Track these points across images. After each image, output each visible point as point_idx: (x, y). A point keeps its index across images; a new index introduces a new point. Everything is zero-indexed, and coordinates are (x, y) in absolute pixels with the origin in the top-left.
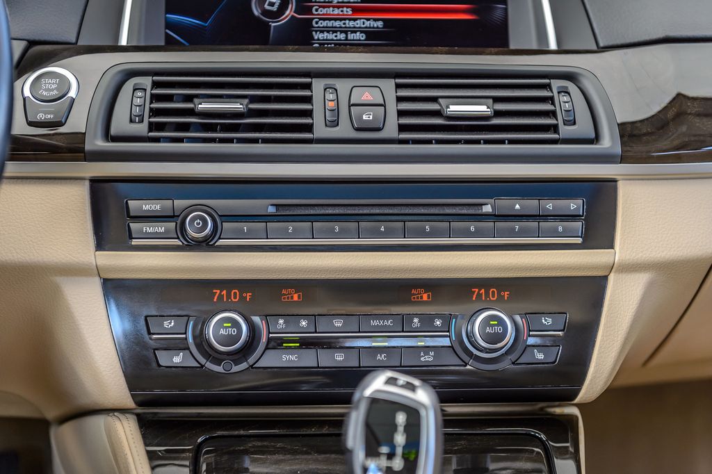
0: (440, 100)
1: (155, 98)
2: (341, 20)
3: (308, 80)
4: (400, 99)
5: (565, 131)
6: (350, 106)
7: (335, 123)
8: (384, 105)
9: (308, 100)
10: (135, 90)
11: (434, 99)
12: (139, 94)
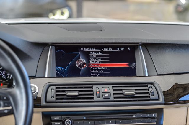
0: (123, 90)
1: (57, 91)
2: (97, 67)
3: (92, 86)
4: (114, 90)
5: (152, 97)
6: (102, 93)
7: (99, 97)
8: (110, 92)
9: (92, 91)
10: (52, 89)
11: (121, 90)
12: (53, 91)
